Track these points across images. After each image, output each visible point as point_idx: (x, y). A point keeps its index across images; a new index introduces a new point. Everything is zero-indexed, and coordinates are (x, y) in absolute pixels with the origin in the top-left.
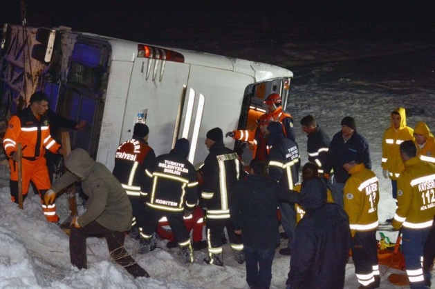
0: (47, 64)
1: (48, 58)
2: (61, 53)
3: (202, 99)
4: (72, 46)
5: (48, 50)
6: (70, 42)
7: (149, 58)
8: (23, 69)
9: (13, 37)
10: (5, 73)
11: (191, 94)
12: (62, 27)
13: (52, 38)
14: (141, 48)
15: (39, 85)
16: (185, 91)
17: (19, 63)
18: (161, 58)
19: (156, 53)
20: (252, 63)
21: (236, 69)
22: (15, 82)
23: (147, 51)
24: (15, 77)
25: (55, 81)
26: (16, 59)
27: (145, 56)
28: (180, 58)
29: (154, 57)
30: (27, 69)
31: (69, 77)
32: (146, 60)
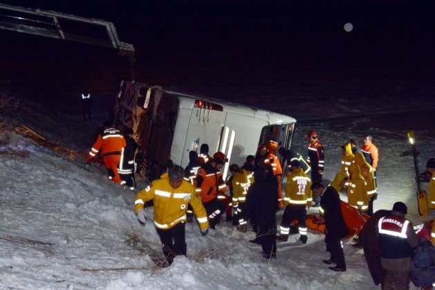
0: (145, 109)
1: (146, 106)
2: (154, 103)
3: (233, 133)
4: (159, 99)
5: (146, 101)
6: (158, 97)
7: (201, 108)
8: (131, 112)
9: (126, 90)
10: (120, 114)
11: (227, 130)
12: (156, 86)
13: (149, 93)
14: (197, 102)
15: (140, 122)
16: (223, 128)
17: (129, 108)
18: (209, 108)
19: (205, 105)
20: (268, 113)
21: (256, 116)
22: (126, 121)
23: (201, 104)
24: (127, 118)
25: (149, 120)
26: (128, 105)
27: (199, 107)
28: (220, 109)
29: (205, 108)
30: (134, 112)
31: (157, 118)
32: (199, 109)
